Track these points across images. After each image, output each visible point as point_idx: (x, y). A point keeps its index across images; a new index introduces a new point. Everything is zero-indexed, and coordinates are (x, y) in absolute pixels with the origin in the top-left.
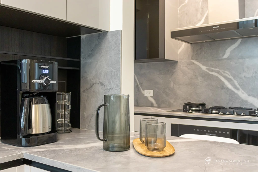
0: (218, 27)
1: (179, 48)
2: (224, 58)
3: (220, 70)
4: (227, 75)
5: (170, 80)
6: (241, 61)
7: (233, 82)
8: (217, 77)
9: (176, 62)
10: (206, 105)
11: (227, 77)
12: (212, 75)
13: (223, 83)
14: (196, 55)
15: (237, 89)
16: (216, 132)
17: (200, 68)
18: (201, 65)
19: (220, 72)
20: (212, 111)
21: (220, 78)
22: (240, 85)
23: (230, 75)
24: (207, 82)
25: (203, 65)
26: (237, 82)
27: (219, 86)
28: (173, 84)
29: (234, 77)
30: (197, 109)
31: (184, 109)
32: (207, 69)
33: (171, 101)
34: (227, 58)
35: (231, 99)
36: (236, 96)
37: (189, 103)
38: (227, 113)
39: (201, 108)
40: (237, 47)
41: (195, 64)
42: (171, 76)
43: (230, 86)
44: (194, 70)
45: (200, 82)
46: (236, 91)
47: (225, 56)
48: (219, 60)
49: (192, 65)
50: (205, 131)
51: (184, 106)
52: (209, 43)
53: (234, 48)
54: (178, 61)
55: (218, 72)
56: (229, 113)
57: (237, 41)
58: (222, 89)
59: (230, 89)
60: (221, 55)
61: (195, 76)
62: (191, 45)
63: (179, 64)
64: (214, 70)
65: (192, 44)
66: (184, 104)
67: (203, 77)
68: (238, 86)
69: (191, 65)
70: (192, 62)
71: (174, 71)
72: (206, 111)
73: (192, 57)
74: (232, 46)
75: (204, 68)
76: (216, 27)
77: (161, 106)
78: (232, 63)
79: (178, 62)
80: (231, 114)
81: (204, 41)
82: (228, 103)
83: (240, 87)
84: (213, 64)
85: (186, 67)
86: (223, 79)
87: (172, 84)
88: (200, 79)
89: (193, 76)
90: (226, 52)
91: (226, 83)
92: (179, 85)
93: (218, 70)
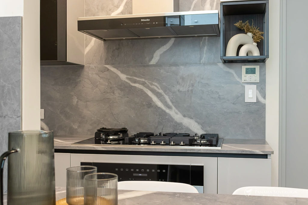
0: (149, 20)
1: (87, 46)
2: (151, 64)
3: (146, 81)
4: (155, 88)
5: (72, 93)
6: (174, 68)
7: (164, 98)
8: (141, 90)
9: (81, 67)
10: (128, 131)
11: (156, 91)
12: (135, 87)
13: (150, 99)
14: (111, 57)
15: (169, 107)
16: (148, 170)
17: (117, 76)
18: (119, 73)
19: (146, 83)
20: (139, 140)
21: (146, 92)
22: (173, 103)
23: (159, 87)
24: (128, 97)
25: (122, 72)
26: (169, 98)
27: (144, 103)
28: (77, 100)
29: (165, 91)
30: (116, 137)
31: (95, 137)
32: (127, 78)
33: (74, 126)
34: (155, 64)
35: (161, 121)
36: (167, 117)
37: (103, 128)
38: (161, 143)
39: (121, 135)
40: (168, 49)
41: (110, 70)
42: (74, 87)
43: (159, 104)
44: (109, 79)
45: (118, 97)
46: (167, 111)
47: (153, 62)
48: (144, 66)
49: (106, 73)
50: (132, 170)
51: (96, 133)
52: (131, 40)
53: (165, 50)
54: (85, 65)
55: (143, 84)
56: (164, 143)
57: (168, 41)
58: (149, 107)
59: (159, 108)
60: (147, 59)
61: (111, 88)
62: (104, 43)
63: (86, 69)
64: (138, 81)
65: (106, 42)
66: (97, 131)
67: (121, 90)
68: (170, 103)
69: (104, 72)
70: (106, 68)
71: (79, 80)
72: (131, 141)
73: (105, 61)
74: (163, 47)
75: (123, 77)
76: (146, 20)
77: (57, 134)
78: (162, 71)
79: (85, 67)
80: (167, 144)
81: (124, 38)
82: (157, 127)
83: (173, 105)
84: (136, 71)
85: (97, 74)
86: (150, 93)
87: (75, 100)
88: (117, 93)
89: (107, 88)
90: (155, 55)
91: (155, 99)
92: (87, 101)
93: (143, 80)
